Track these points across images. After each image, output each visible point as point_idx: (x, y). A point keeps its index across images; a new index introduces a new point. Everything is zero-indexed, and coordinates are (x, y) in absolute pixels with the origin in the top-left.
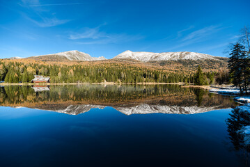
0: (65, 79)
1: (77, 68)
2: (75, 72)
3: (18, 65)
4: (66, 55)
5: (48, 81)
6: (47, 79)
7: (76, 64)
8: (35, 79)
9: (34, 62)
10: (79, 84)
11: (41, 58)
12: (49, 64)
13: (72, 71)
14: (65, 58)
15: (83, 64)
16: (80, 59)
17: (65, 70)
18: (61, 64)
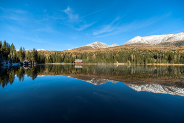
0: (91, 61)
1: (98, 53)
2: (97, 56)
3: (69, 53)
4: (91, 46)
5: (82, 62)
6: (81, 61)
7: (97, 51)
8: (76, 61)
9: (75, 51)
10: (99, 64)
11: (78, 48)
12: (82, 52)
13: (94, 55)
14: (91, 47)
15: (102, 50)
16: (99, 47)
17: (91, 55)
18: (89, 51)
